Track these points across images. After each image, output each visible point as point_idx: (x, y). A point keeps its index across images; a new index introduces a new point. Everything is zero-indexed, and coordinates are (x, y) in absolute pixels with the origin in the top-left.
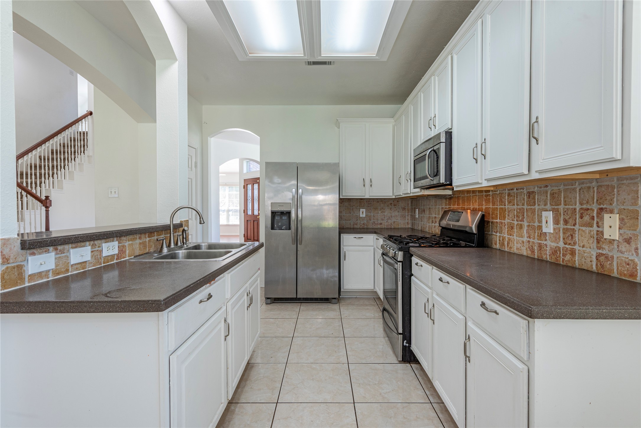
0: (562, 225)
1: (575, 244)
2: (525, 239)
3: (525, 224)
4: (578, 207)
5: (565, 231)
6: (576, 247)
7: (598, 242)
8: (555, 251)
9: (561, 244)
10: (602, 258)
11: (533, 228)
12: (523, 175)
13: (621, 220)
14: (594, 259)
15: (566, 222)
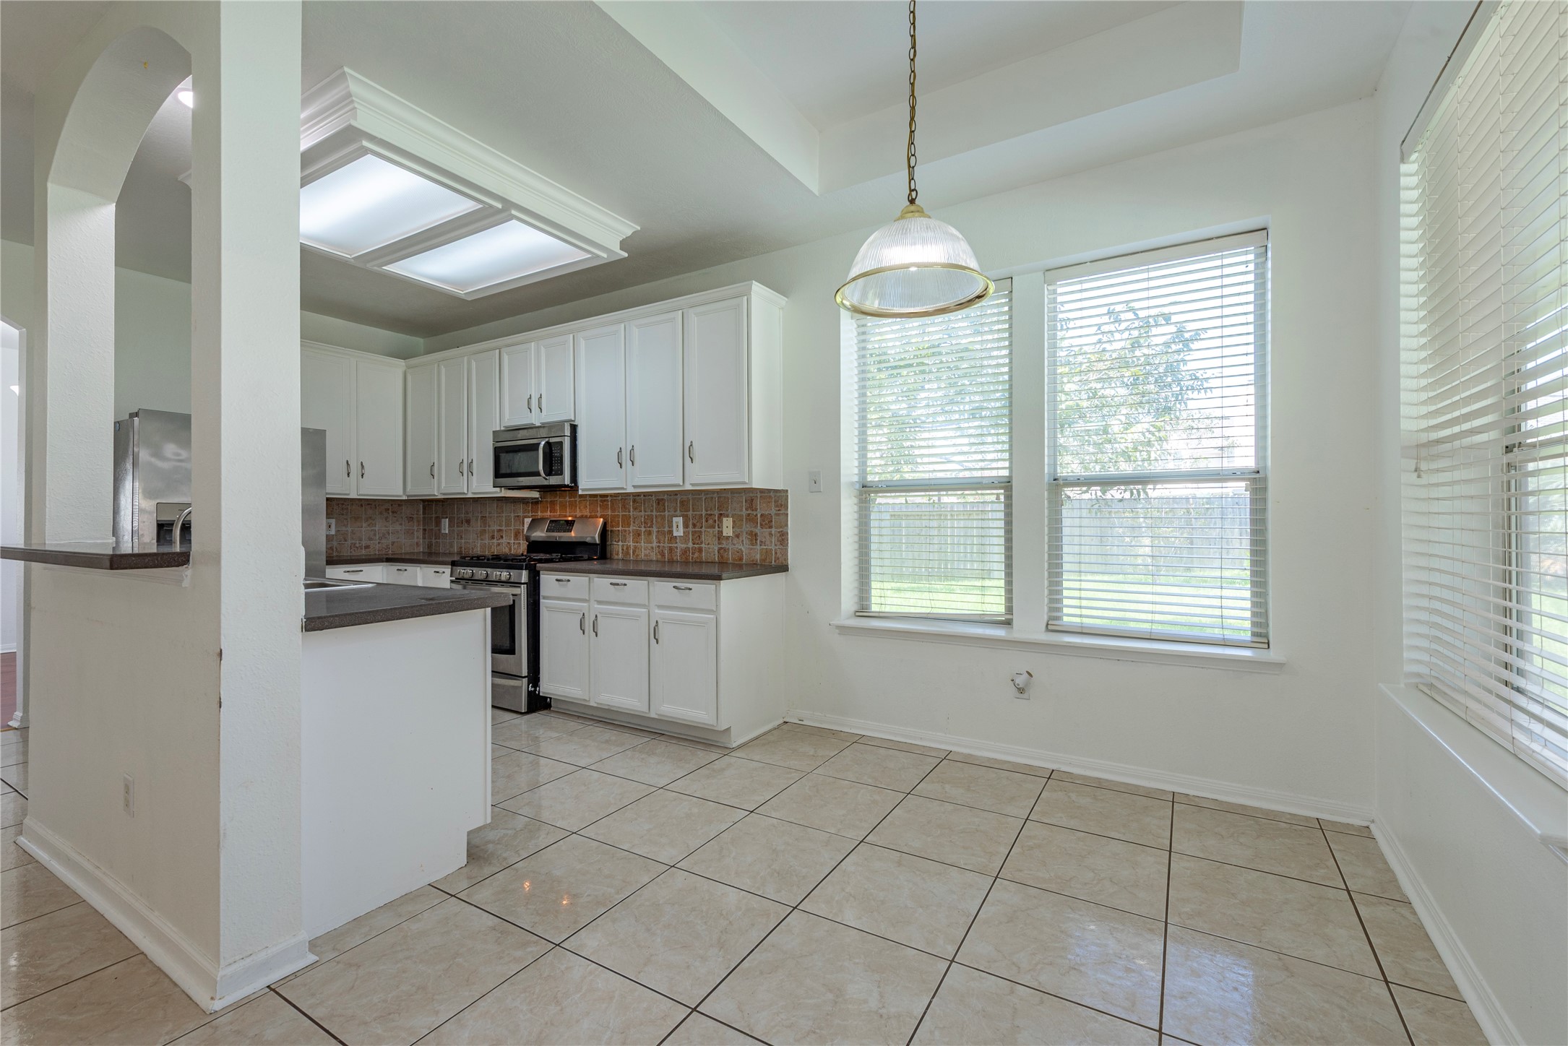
0: (691, 529)
1: (702, 543)
2: (655, 544)
3: (655, 529)
4: (704, 513)
5: (694, 533)
6: (703, 545)
7: (719, 540)
8: (685, 552)
9: (690, 545)
10: (722, 551)
11: (663, 533)
12: (679, 486)
13: (734, 522)
14: (716, 551)
15: (694, 525)
